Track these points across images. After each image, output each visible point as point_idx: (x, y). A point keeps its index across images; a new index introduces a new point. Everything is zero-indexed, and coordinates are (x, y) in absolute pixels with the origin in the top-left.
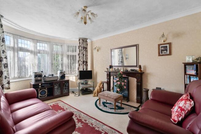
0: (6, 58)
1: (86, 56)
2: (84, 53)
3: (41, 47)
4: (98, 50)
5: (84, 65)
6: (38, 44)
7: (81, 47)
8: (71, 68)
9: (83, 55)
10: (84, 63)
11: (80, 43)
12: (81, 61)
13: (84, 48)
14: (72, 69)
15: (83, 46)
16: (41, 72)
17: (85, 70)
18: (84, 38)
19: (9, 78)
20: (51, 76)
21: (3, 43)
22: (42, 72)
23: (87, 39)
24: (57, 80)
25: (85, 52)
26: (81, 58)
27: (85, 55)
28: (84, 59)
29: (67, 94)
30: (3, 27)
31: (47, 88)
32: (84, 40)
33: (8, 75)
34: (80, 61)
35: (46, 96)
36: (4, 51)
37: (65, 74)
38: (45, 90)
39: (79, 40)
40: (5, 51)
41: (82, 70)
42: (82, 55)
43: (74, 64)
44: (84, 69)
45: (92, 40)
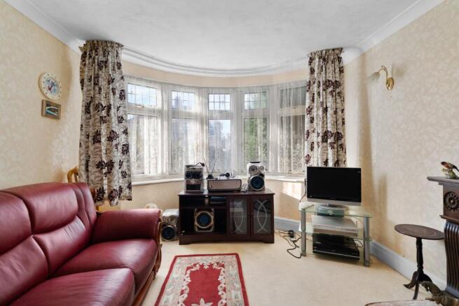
0: (126, 132)
1: (336, 112)
2: (329, 105)
3: (217, 104)
4: (390, 83)
5: (329, 148)
6: (211, 97)
7: (316, 85)
8: (290, 157)
9: (325, 110)
10: (329, 141)
11: (312, 71)
12: (315, 135)
13: (327, 84)
14: (292, 159)
15: (322, 79)
16: (200, 165)
17: (331, 165)
18: (327, 51)
19: (130, 176)
20: (225, 178)
21: (121, 102)
22: (203, 165)
23: (341, 50)
24: (239, 191)
25: (330, 99)
26: (315, 121)
27: (330, 112)
28: (329, 125)
29: (268, 239)
30: (123, 67)
31: (215, 210)
32: (330, 57)
33: (129, 170)
34: (314, 131)
35: (211, 230)
36: (122, 118)
37: (263, 175)
38: (209, 214)
39: (311, 60)
40: (124, 118)
41: (321, 165)
42: (320, 112)
43: (298, 144)
44: (326, 162)
45: (365, 49)
